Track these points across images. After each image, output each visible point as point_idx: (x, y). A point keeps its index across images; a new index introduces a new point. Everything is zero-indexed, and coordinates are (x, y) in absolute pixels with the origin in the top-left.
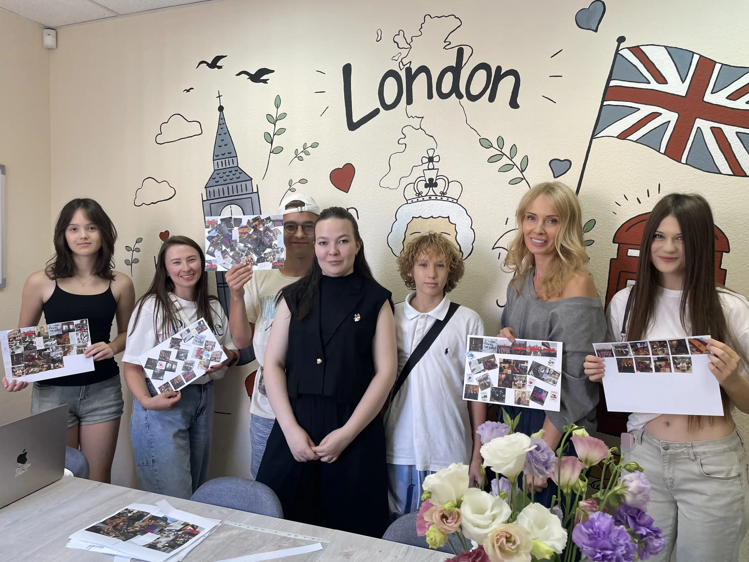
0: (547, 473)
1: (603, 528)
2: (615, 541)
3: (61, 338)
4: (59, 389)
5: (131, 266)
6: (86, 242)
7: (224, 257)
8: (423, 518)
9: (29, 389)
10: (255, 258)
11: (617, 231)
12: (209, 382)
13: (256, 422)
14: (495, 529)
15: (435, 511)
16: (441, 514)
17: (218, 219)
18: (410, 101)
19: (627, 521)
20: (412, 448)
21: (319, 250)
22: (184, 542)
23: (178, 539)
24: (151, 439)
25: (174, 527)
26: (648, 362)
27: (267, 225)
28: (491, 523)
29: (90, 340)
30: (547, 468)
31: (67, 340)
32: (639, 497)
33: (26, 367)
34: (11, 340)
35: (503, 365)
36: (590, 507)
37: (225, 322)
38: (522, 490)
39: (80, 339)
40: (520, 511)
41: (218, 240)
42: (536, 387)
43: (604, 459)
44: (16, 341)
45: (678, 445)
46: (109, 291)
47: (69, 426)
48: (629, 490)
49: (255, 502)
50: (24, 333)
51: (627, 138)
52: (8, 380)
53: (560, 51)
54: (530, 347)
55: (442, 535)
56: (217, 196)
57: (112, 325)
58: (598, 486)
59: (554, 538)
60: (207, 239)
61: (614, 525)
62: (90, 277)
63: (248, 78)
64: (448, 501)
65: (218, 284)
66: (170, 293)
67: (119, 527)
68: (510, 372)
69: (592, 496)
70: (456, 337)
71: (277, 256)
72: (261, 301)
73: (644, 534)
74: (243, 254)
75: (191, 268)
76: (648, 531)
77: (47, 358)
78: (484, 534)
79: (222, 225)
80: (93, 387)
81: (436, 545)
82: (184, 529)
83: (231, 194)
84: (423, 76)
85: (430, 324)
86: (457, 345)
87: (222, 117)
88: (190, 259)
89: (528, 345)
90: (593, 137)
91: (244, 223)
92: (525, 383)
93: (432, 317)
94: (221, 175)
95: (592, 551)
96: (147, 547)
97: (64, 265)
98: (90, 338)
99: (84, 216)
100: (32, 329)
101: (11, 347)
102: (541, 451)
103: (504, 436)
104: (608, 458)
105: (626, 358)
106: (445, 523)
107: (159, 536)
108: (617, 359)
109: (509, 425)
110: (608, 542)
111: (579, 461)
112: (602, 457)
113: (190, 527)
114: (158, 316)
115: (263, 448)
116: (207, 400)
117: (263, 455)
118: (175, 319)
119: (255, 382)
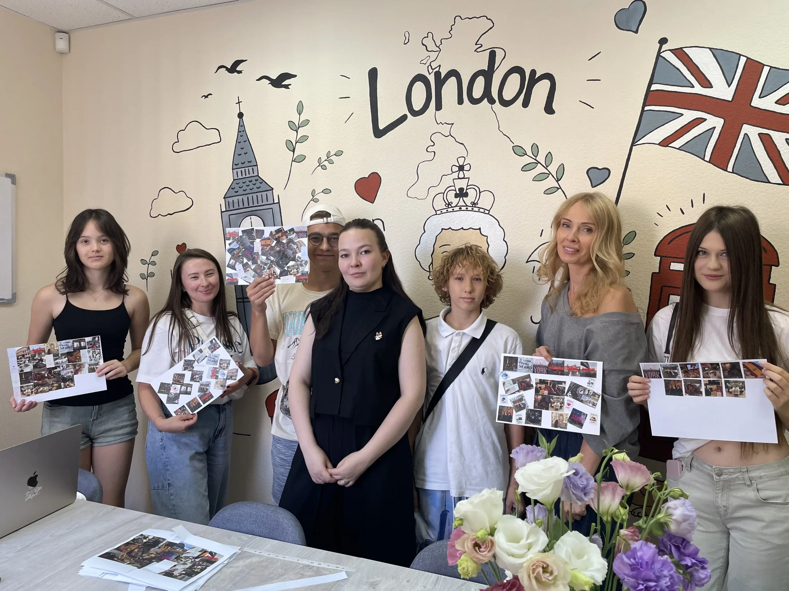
0: (586, 499)
1: (646, 558)
2: (658, 572)
3: (72, 356)
4: (70, 409)
5: (147, 280)
6: (98, 254)
7: (245, 270)
8: (454, 546)
9: (39, 410)
10: (278, 271)
11: (660, 243)
12: (228, 402)
13: (278, 443)
14: (531, 558)
15: (467, 539)
16: (473, 542)
17: (239, 231)
18: (439, 107)
19: (671, 551)
20: (446, 473)
21: (343, 264)
22: (202, 570)
23: (195, 567)
24: (167, 462)
25: (191, 554)
26: (698, 385)
27: (291, 237)
28: (527, 552)
29: (102, 358)
30: (585, 494)
31: (78, 357)
32: (685, 525)
33: (35, 386)
34: (19, 357)
35: (539, 385)
36: (631, 535)
37: (244, 339)
38: (560, 518)
39: (92, 357)
40: (557, 540)
41: (239, 253)
42: (574, 409)
43: (647, 485)
44: (25, 358)
45: (732, 470)
46: (123, 305)
47: (82, 447)
48: (673, 518)
49: (276, 528)
50: (33, 350)
51: (669, 145)
52: (16, 399)
53: (599, 53)
54: (568, 366)
55: (474, 565)
56: (236, 206)
57: (125, 341)
58: (638, 514)
59: (593, 568)
60: (228, 251)
61: (657, 555)
62: (102, 291)
63: (269, 84)
64: (482, 529)
65: (237, 299)
66: (186, 309)
67: (133, 554)
68: (546, 393)
69: (634, 524)
70: (492, 355)
71: (301, 269)
72: (284, 317)
73: (690, 564)
74: (265, 267)
75: (210, 283)
76: (694, 561)
77: (57, 377)
78: (519, 564)
79: (244, 237)
80: (106, 406)
81: (468, 575)
82: (202, 555)
83: (251, 205)
84: (453, 80)
85: (465, 342)
86: (494, 364)
87: (241, 124)
88: (208, 274)
89: (565, 365)
90: (633, 144)
91: (267, 235)
92: (563, 405)
93: (468, 335)
94: (241, 185)
95: (634, 582)
96: (163, 575)
97: (75, 279)
98: (102, 356)
99: (96, 227)
100: (42, 346)
101: (19, 364)
102: (579, 476)
103: (540, 461)
104: (650, 484)
105: (674, 380)
106: (477, 552)
107: (176, 563)
108: (665, 380)
109: (545, 449)
110: (651, 573)
111: (619, 487)
112: (645, 482)
113: (208, 554)
114: (174, 333)
115: (285, 471)
116: (225, 421)
117: (286, 478)
118: (192, 336)
119: (276, 402)
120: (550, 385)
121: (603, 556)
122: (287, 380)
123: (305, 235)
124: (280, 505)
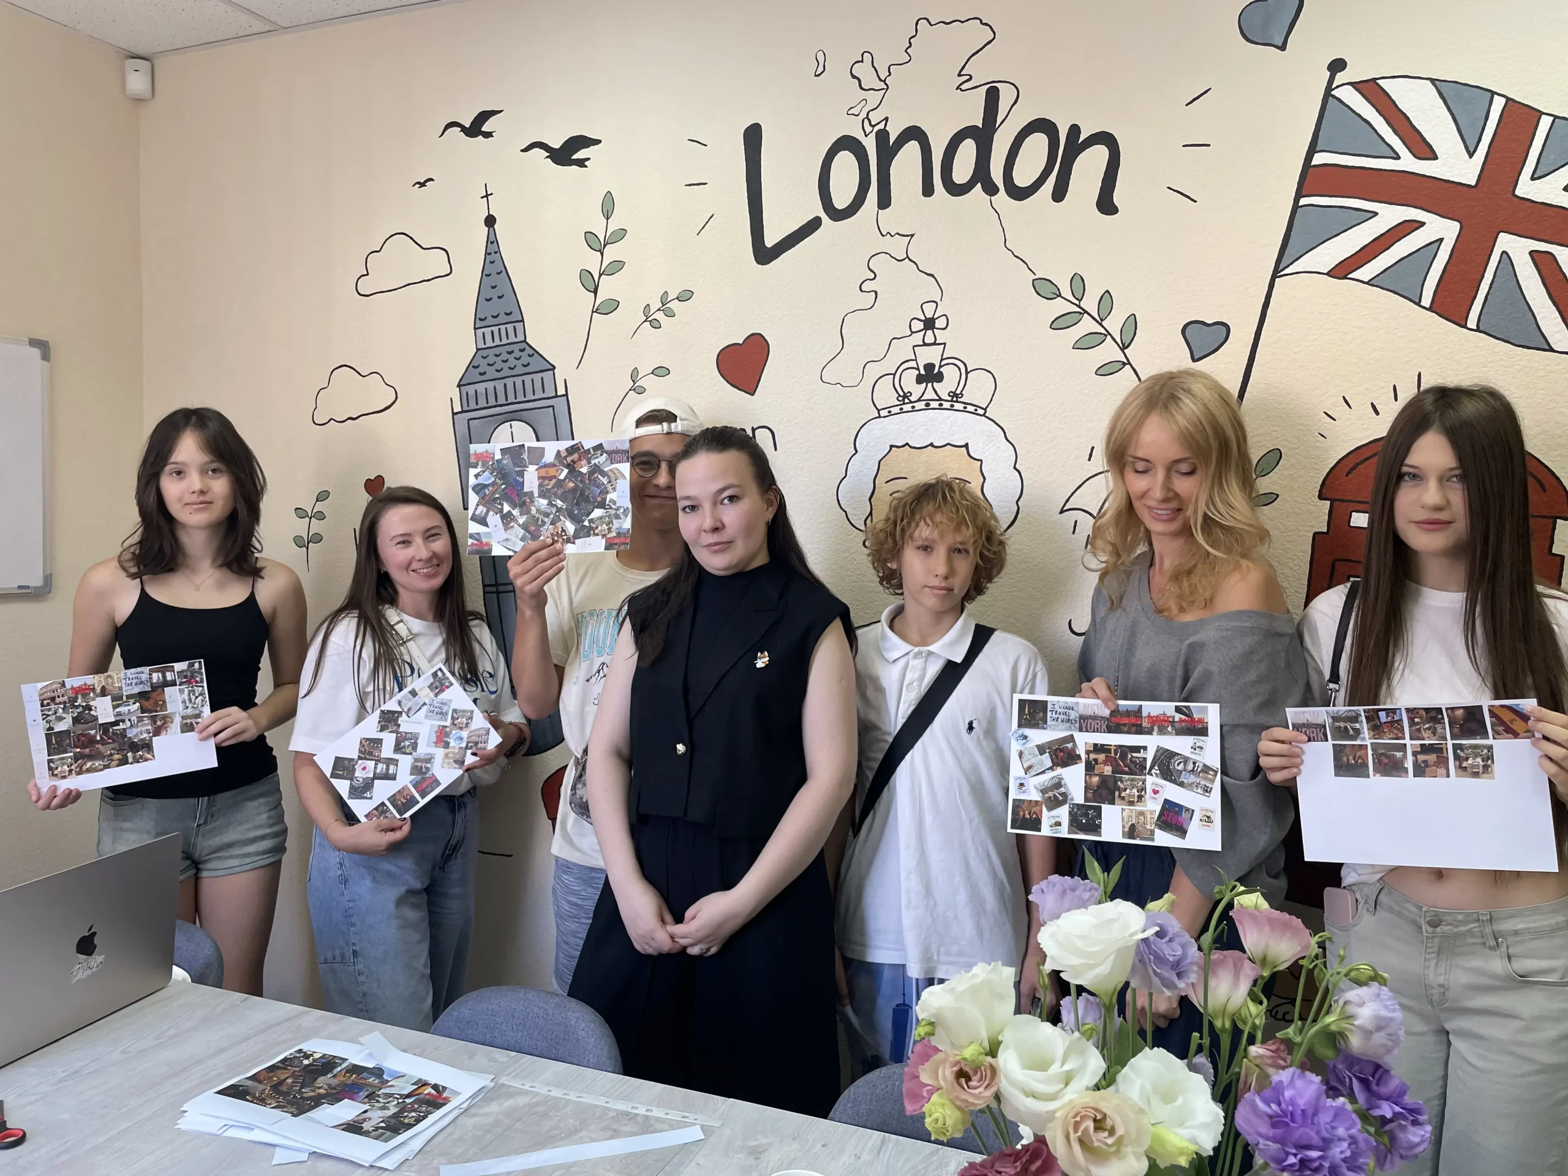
0: (1181, 985)
1: (1302, 1102)
2: (1326, 1130)
3: (148, 699)
4: (152, 804)
5: (307, 548)
6: (203, 498)
7: (507, 527)
8: (918, 1077)
10: (571, 528)
11: (1328, 474)
12: (469, 791)
13: (565, 873)
14: (1071, 1101)
15: (944, 1061)
16: (956, 1069)
17: (495, 449)
18: (884, 201)
19: (1351, 1089)
20: (900, 931)
21: (687, 525)
22: (418, 1121)
23: (405, 1114)
24: (351, 908)
25: (396, 1088)
26: (1399, 755)
27: (596, 461)
28: (1062, 1090)
29: (208, 703)
30: (1179, 975)
31: (161, 703)
32: (1379, 1038)
33: (76, 758)
34: (45, 702)
35: (1092, 756)
36: (1272, 1057)
37: (498, 666)
38: (1128, 1022)
39: (187, 702)
40: (1123, 1066)
41: (494, 493)
42: (1166, 801)
43: (1303, 958)
44: (56, 704)
45: (1460, 917)
46: (251, 599)
47: (181, 878)
48: (1355, 1022)
49: (564, 1040)
50: (72, 688)
51: (1349, 276)
52: (39, 787)
53: (1206, 91)
54: (1149, 716)
55: (958, 1114)
56: (482, 403)
57: (259, 669)
58: (1284, 1015)
59: (1195, 1123)
60: (473, 489)
61: (1324, 1096)
62: (211, 571)
63: (547, 157)
64: (973, 1042)
65: (484, 586)
66: (387, 606)
67: (284, 1088)
68: (1108, 770)
69: (1277, 1035)
71: (616, 524)
72: (578, 621)
73: (1389, 1115)
74: (546, 520)
75: (434, 553)
76: (1398, 1109)
77: (120, 740)
78: (1047, 1112)
79: (505, 462)
80: (223, 799)
81: (945, 1134)
82: (418, 1092)
83: (511, 399)
84: (912, 148)
85: (934, 669)
86: (993, 711)
87: (492, 238)
88: (429, 535)
89: (1145, 713)
90: (1276, 274)
91: (549, 457)
92: (1143, 793)
93: (939, 656)
94: (491, 359)
95: (1279, 1149)
96: (343, 1130)
97: (156, 548)
98: (207, 699)
99: (199, 445)
101: (45, 717)
102: (1167, 939)
103: (1089, 908)
104: (1310, 956)
105: (1353, 745)
106: (963, 1088)
107: (367, 1107)
108: (1334, 745)
109: (1099, 884)
110: (1312, 1134)
111: (1247, 961)
112: (1300, 951)
113: (429, 1090)
114: (364, 655)
115: (580, 928)
116: (465, 829)
117: (582, 942)
118: (400, 661)
119: (563, 789)
120: (1116, 754)
121: (1214, 1098)
122: (583, 747)
123: (625, 458)
124: (571, 994)
